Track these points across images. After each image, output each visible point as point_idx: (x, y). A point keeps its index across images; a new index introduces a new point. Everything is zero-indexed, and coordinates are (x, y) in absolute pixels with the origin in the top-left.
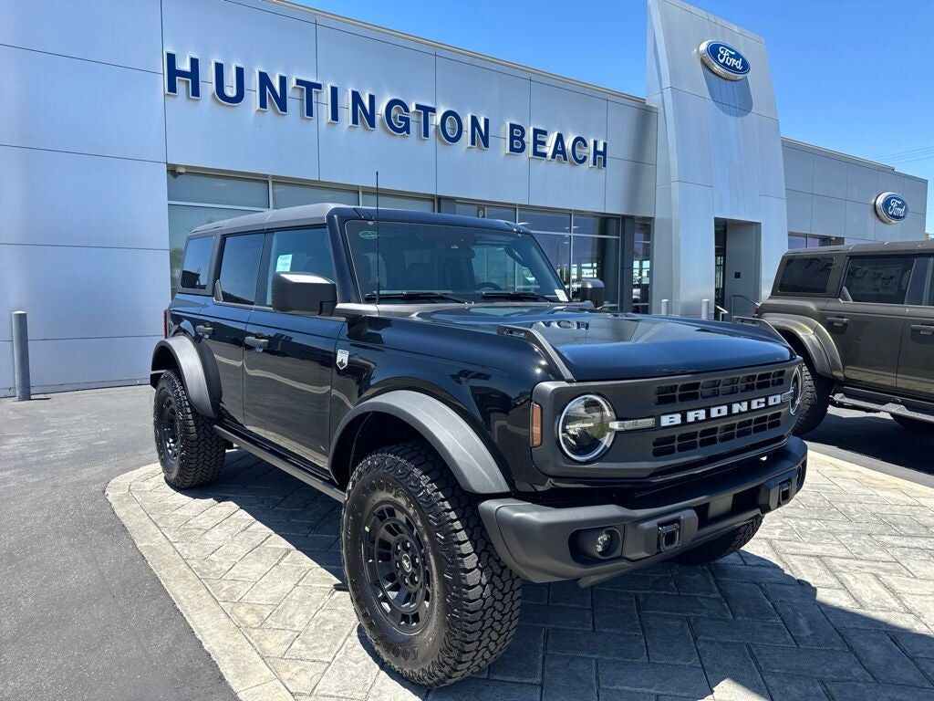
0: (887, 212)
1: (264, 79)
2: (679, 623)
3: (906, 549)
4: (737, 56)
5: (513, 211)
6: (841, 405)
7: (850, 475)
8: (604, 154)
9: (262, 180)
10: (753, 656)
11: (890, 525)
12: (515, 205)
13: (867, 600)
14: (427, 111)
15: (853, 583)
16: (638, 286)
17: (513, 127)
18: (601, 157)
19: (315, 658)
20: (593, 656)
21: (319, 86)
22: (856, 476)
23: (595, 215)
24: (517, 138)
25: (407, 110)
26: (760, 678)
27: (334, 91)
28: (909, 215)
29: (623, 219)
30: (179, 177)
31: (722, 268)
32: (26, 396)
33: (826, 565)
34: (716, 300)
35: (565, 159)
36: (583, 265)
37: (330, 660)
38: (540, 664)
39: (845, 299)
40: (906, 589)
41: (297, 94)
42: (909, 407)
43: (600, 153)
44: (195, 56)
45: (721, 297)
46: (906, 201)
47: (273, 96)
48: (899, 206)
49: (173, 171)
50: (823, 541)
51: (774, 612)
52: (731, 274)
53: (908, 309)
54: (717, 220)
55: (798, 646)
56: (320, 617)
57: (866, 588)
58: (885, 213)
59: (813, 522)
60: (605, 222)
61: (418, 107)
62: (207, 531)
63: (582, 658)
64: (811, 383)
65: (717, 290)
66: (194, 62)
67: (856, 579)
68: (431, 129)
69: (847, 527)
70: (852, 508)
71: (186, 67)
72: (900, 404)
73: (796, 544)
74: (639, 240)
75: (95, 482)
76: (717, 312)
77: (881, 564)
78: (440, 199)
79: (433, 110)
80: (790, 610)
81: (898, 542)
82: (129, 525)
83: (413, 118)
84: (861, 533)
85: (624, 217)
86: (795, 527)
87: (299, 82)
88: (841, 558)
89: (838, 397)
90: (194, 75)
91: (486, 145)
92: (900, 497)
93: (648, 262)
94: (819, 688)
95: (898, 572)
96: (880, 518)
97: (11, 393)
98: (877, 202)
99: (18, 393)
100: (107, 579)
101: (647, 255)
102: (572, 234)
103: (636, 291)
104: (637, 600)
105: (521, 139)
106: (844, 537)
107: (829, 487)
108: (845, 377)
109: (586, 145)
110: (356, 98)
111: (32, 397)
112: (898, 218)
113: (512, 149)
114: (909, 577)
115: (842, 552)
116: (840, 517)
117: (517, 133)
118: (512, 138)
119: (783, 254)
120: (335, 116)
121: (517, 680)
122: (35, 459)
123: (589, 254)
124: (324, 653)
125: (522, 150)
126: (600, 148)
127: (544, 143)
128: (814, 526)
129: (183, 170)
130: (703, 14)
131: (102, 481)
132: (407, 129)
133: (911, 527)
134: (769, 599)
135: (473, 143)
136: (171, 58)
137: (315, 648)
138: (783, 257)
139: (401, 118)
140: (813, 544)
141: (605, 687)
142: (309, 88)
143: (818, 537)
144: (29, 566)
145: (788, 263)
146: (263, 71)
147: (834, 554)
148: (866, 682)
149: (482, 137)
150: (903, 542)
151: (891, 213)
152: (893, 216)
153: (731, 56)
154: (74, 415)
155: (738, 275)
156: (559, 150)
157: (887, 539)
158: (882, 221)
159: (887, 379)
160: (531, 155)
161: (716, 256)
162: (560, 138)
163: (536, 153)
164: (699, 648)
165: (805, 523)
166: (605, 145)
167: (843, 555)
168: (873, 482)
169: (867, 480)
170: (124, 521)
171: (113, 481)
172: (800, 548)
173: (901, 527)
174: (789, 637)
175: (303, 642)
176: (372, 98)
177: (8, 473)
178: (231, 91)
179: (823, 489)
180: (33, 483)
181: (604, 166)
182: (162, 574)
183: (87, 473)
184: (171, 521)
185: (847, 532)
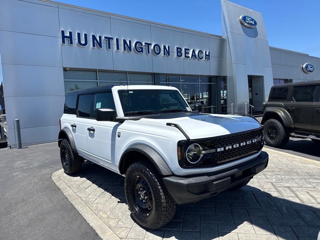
0: (307, 70)
1: (94, 37)
2: (243, 211)
3: (317, 183)
4: (252, 20)
5: (179, 77)
6: (294, 137)
7: (298, 160)
8: (209, 55)
9: (95, 71)
10: (268, 220)
11: (311, 176)
12: (180, 74)
13: (305, 200)
14: (148, 45)
15: (300, 195)
16: (223, 99)
17: (177, 48)
18: (208, 57)
19: (126, 227)
20: (216, 222)
21: (112, 39)
22: (300, 160)
23: (207, 76)
24: (179, 52)
25: (142, 45)
26: (270, 227)
27: (117, 40)
28: (315, 70)
29: (216, 77)
30: (67, 71)
31: (251, 91)
32: (20, 147)
33: (291, 190)
34: (250, 103)
35: (196, 58)
36: (203, 93)
37: (131, 227)
38: (199, 225)
39: (293, 101)
40: (318, 196)
41: (105, 42)
42: (317, 136)
43: (207, 55)
44: (71, 31)
45: (251, 102)
46: (313, 66)
47: (97, 43)
48: (311, 67)
49: (65, 70)
50: (290, 182)
51: (274, 206)
52: (254, 94)
53: (314, 103)
54: (248, 76)
55: (283, 216)
56: (126, 214)
57: (304, 196)
58: (306, 70)
59: (286, 176)
60: (210, 78)
61: (145, 43)
62: (86, 188)
63: (212, 223)
64: (283, 130)
65: (250, 99)
66: (70, 33)
67: (301, 194)
68: (150, 51)
69: (297, 177)
70: (299, 171)
71: (68, 35)
72: (314, 135)
73: (281, 183)
74: (222, 84)
75: (47, 174)
76: (250, 107)
77: (309, 189)
78: (154, 74)
79: (151, 44)
80: (279, 204)
81: (315, 181)
82: (61, 187)
83: (144, 47)
84: (302, 179)
85: (217, 76)
86: (280, 178)
87: (105, 37)
88: (295, 187)
89: (293, 134)
90: (70, 37)
91: (169, 55)
92: (315, 166)
93: (226, 91)
94: (290, 229)
95: (315, 191)
96: (308, 174)
97: (15, 146)
98: (303, 67)
99: (17, 146)
100: (56, 205)
101: (225, 89)
102: (199, 83)
103: (222, 101)
104: (229, 204)
105: (180, 52)
106: (296, 180)
107: (291, 164)
108: (295, 127)
109: (202, 53)
110: (125, 42)
111: (22, 147)
112: (311, 71)
113: (178, 56)
114: (318, 192)
115: (296, 185)
116: (295, 174)
117: (179, 50)
118: (178, 52)
119: (271, 87)
120: (118, 48)
121: (192, 231)
122: (26, 168)
123: (205, 89)
124: (129, 225)
125: (181, 56)
126: (208, 54)
127: (188, 53)
128: (286, 177)
129: (68, 69)
130: (240, 6)
131: (50, 174)
132: (142, 51)
133: (319, 176)
134: (273, 202)
135: (164, 55)
136: (63, 32)
137: (126, 224)
138: (272, 88)
139: (140, 48)
140: (286, 183)
141: (221, 231)
142: (109, 39)
143: (288, 181)
144: (30, 202)
145: (273, 90)
146: (93, 34)
147: (293, 186)
148: (305, 226)
149: (167, 52)
150: (317, 181)
151: (308, 70)
152: (309, 71)
153: (250, 20)
154: (38, 153)
155: (257, 94)
156: (194, 55)
157: (311, 180)
158: (305, 73)
159: (309, 127)
160: (184, 57)
161: (249, 88)
162: (194, 51)
163: (186, 56)
164: (250, 218)
165: (283, 177)
166: (209, 52)
167: (296, 186)
168: (305, 162)
169: (304, 161)
170: (59, 186)
171: (53, 174)
172: (282, 185)
173: (316, 176)
174: (280, 213)
175: (122, 222)
176: (130, 42)
177: (18, 173)
178: (83, 42)
179: (289, 165)
180: (26, 176)
181: (209, 59)
182: (73, 203)
183: (44, 171)
184: (74, 186)
185: (297, 179)
